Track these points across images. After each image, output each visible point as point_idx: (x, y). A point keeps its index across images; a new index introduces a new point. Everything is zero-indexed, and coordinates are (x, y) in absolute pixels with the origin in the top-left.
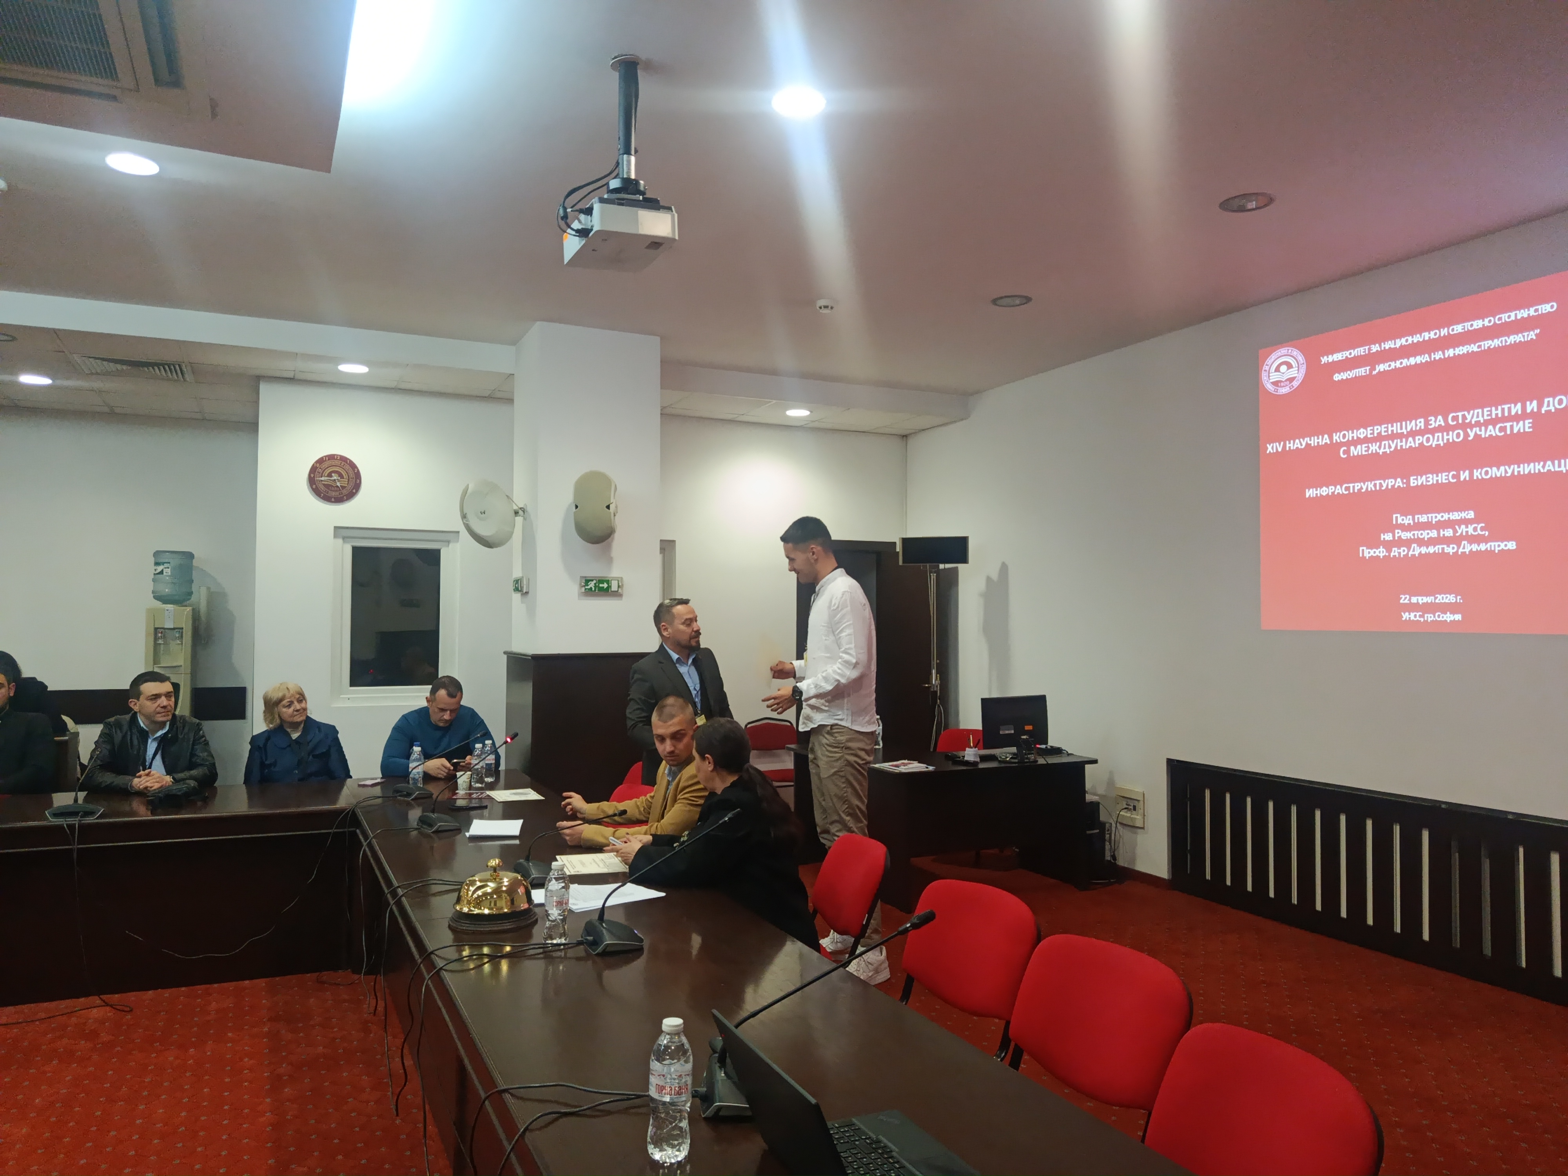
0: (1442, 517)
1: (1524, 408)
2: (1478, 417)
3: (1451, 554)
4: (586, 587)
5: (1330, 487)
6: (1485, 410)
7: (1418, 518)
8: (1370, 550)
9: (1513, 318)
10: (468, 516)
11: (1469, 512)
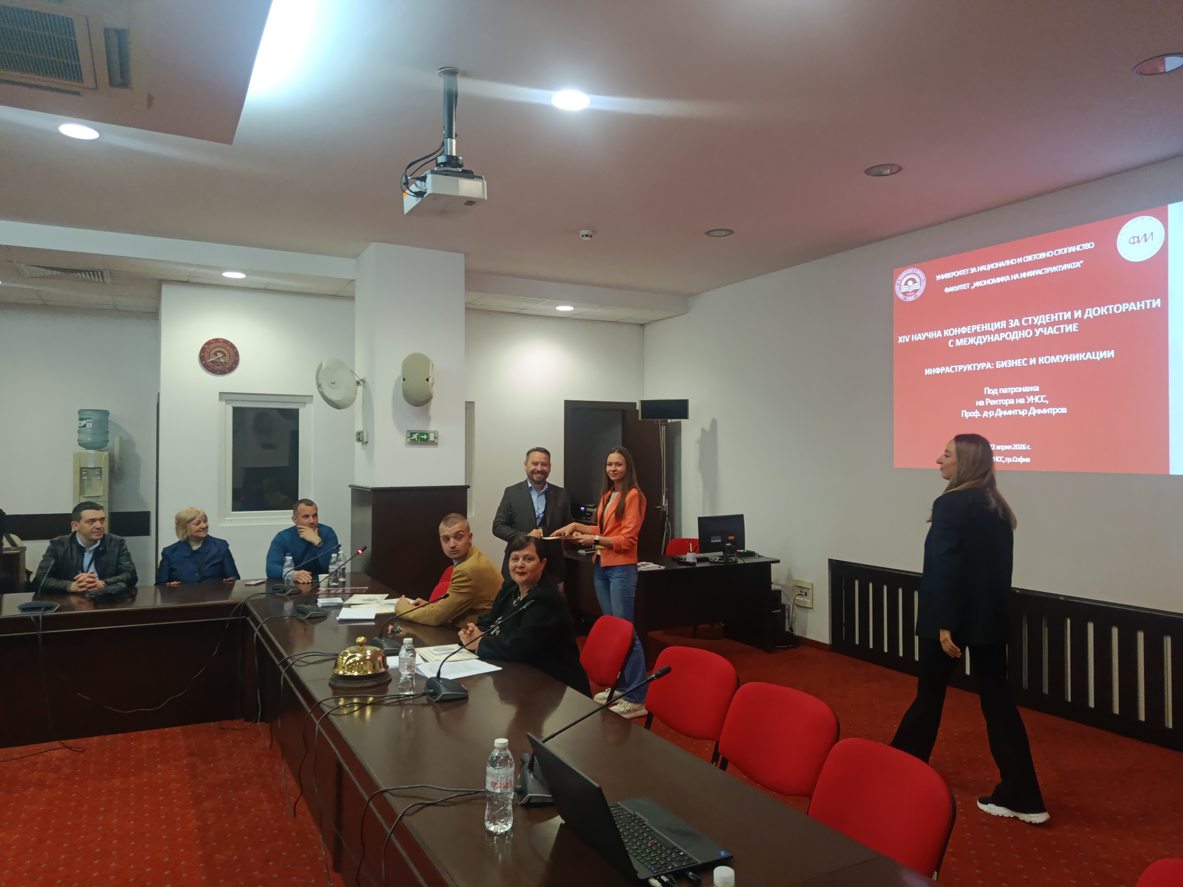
0: (1018, 390)
1: (1072, 315)
2: (1042, 320)
3: (1023, 416)
4: (411, 438)
5: (942, 368)
6: (1047, 316)
7: (1002, 390)
8: (969, 413)
9: (1066, 252)
10: (323, 386)
11: (1036, 387)
